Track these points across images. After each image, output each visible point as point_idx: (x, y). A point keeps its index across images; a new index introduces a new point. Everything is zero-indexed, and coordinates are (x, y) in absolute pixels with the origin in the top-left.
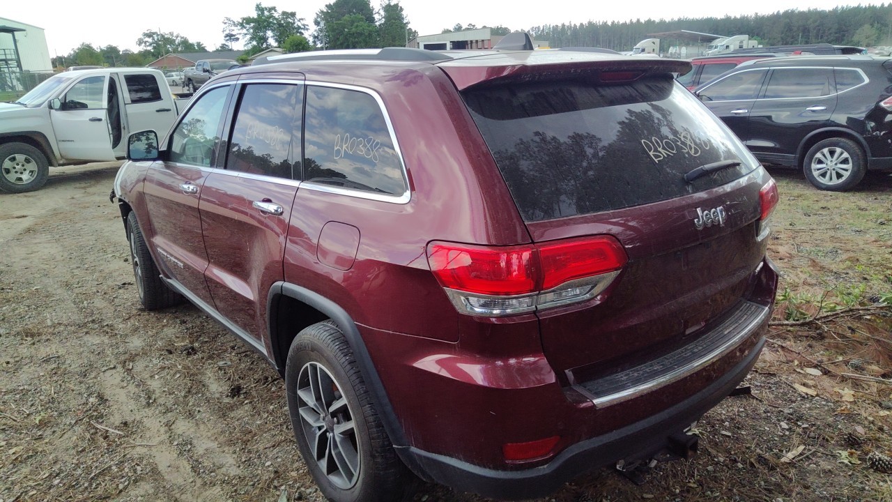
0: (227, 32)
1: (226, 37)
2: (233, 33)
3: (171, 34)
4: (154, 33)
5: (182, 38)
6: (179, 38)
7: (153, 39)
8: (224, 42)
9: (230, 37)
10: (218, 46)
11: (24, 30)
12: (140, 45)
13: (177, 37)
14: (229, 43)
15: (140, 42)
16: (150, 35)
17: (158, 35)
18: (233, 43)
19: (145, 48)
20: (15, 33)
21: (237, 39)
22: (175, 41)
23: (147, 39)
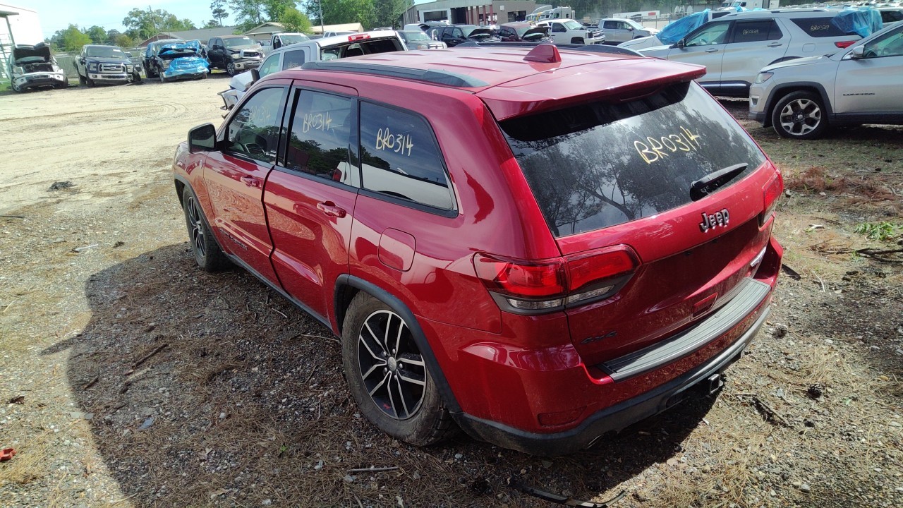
0: (216, 7)
1: (214, 13)
2: (222, 8)
3: (158, 11)
4: (141, 12)
5: (169, 15)
6: (167, 16)
7: (140, 18)
8: (213, 19)
9: (219, 13)
10: (207, 22)
11: (18, 14)
12: (126, 25)
13: (164, 15)
14: (219, 20)
15: (126, 22)
16: (136, 13)
17: (145, 14)
18: (222, 19)
19: (133, 28)
20: (9, 17)
21: (226, 15)
22: (162, 19)
23: (134, 18)
